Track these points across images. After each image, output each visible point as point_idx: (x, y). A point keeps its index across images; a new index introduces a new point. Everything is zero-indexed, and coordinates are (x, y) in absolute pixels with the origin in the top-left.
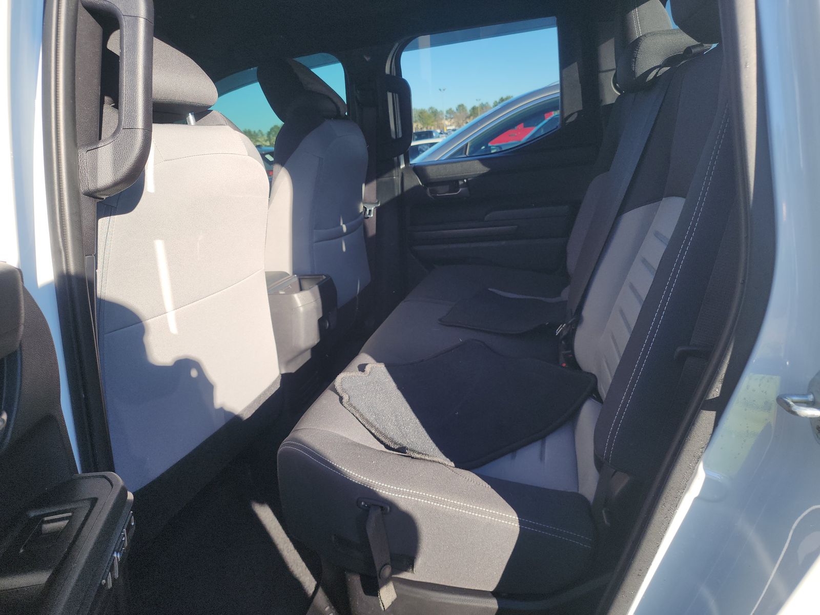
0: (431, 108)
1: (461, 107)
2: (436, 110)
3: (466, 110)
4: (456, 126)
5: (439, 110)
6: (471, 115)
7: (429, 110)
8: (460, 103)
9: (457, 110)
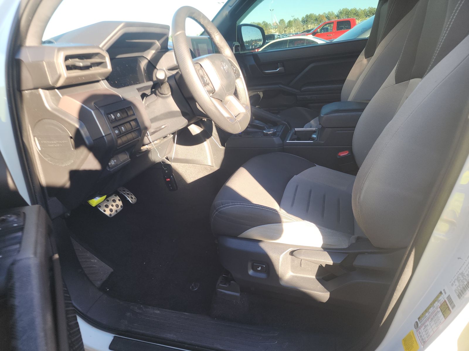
0: (264, 22)
1: (282, 21)
2: (267, 23)
3: (285, 23)
4: (279, 33)
5: (268, 23)
6: (288, 26)
7: (262, 23)
8: (281, 19)
9: (279, 22)
